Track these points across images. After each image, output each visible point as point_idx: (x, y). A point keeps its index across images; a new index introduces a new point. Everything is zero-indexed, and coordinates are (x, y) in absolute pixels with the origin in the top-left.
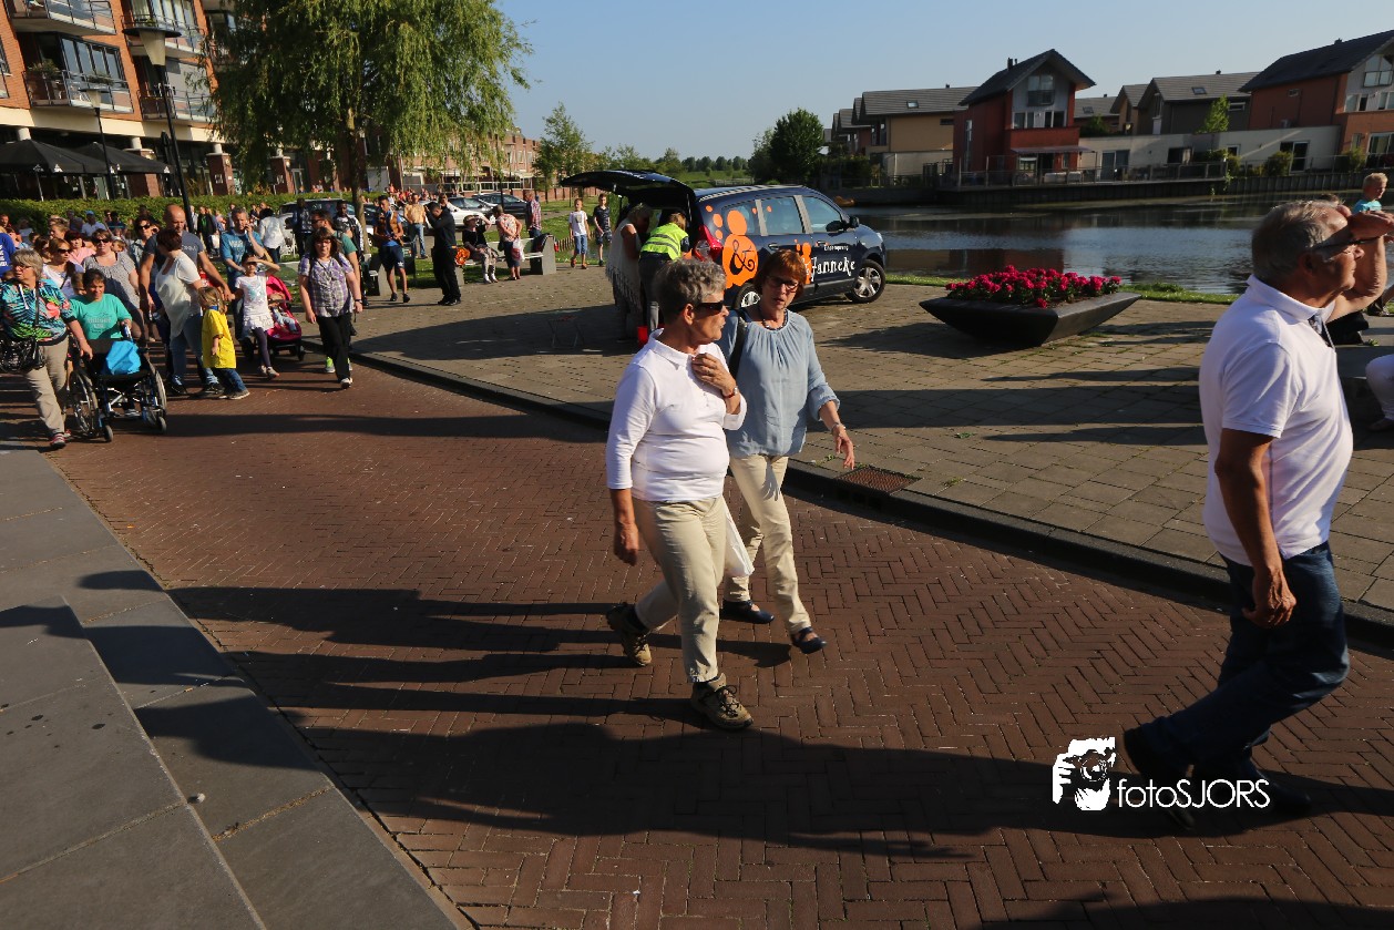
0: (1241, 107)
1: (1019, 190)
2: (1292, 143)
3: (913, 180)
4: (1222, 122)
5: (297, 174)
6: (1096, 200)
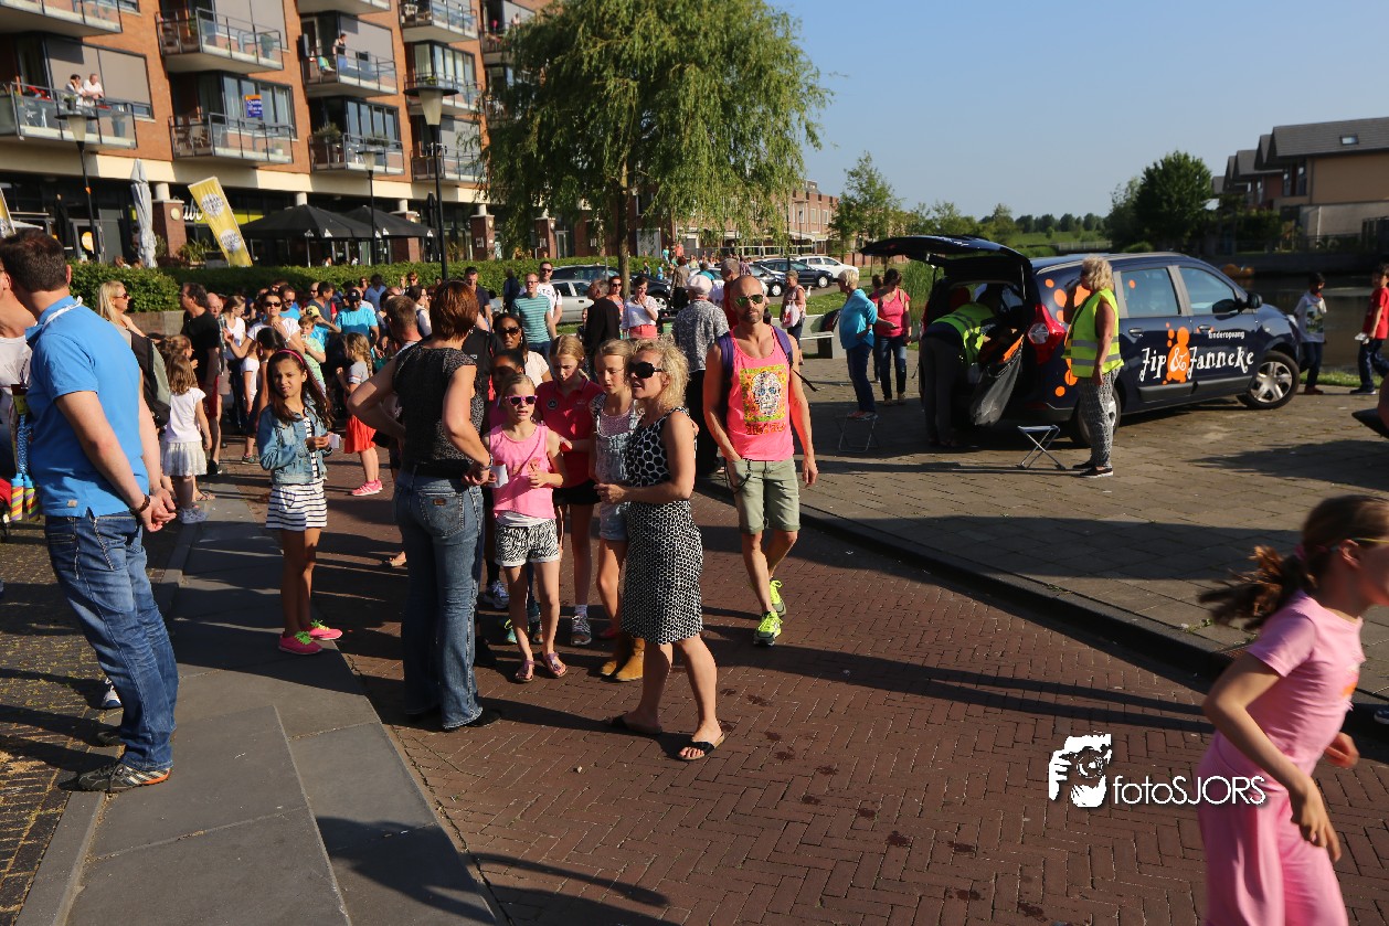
3: (1346, 241)
5: (561, 236)
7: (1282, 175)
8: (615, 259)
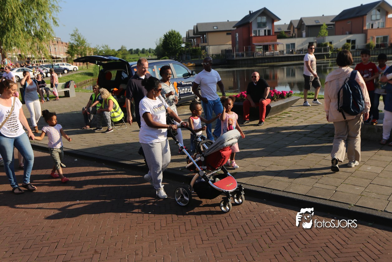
0: (332, 27)
1: (257, 59)
2: (350, 40)
3: (218, 56)
4: (326, 32)
6: (285, 61)
7: (200, 37)
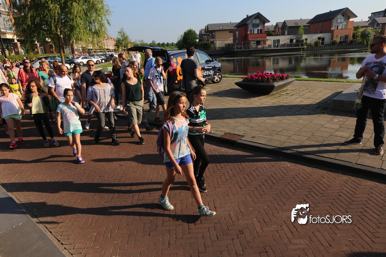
0: (307, 28)
1: (251, 51)
2: (320, 38)
3: (222, 48)
4: (302, 32)
5: (42, 48)
6: (272, 53)
7: (210, 34)
8: (59, 54)
